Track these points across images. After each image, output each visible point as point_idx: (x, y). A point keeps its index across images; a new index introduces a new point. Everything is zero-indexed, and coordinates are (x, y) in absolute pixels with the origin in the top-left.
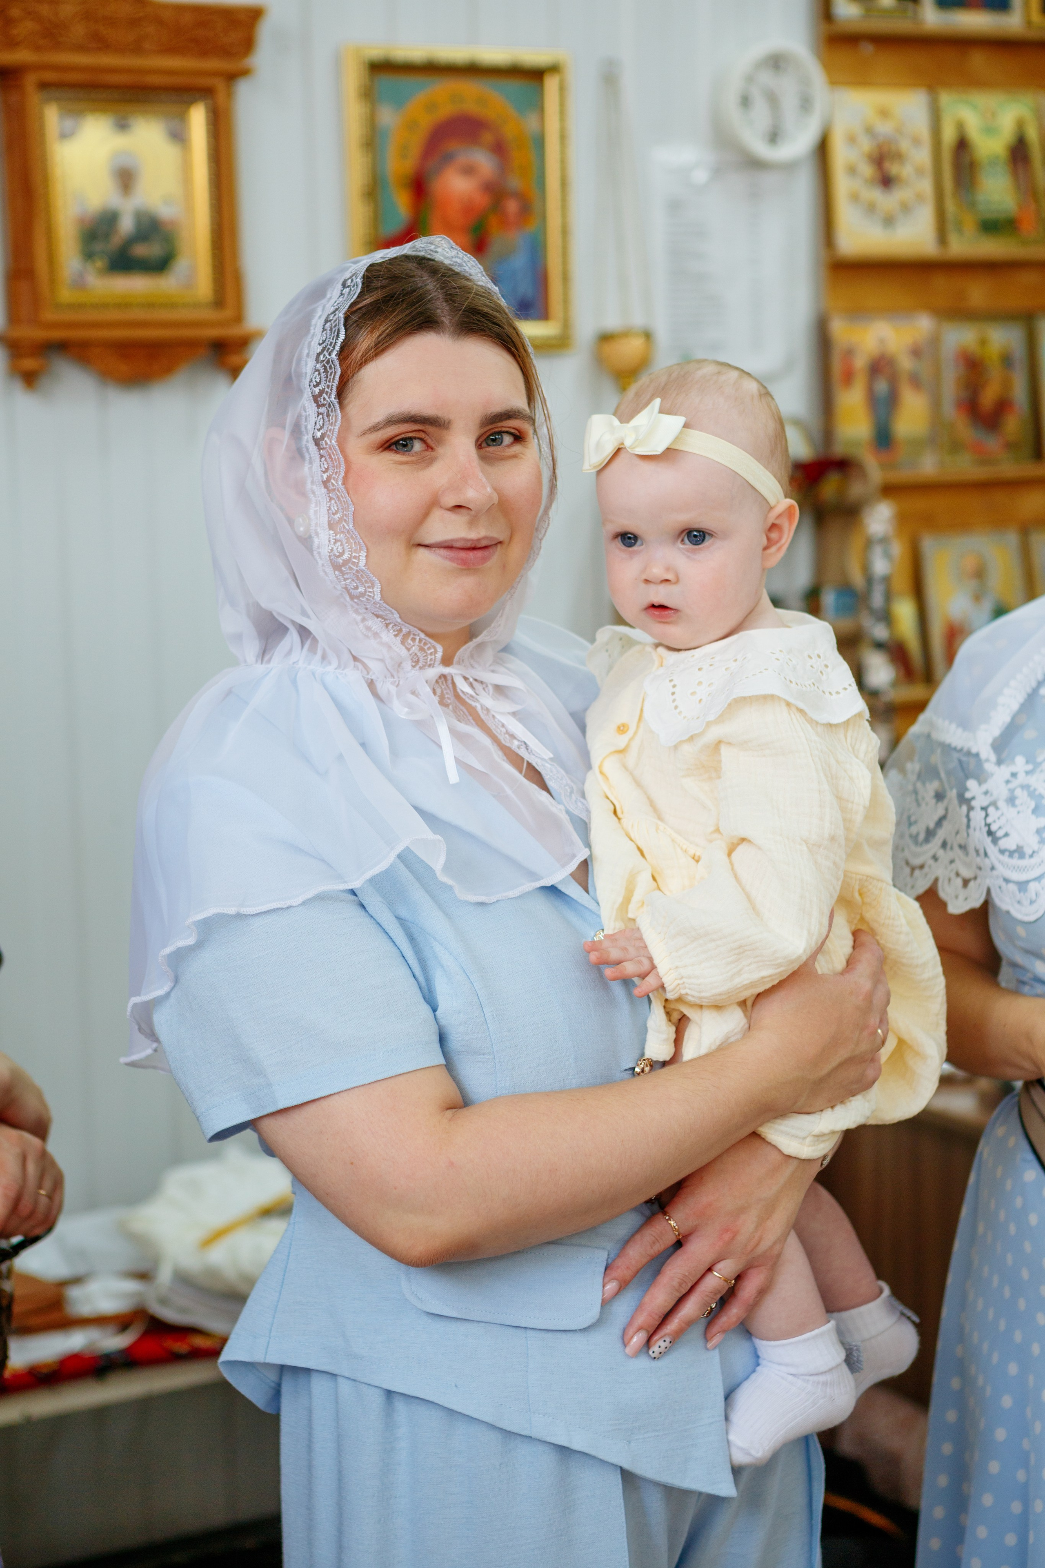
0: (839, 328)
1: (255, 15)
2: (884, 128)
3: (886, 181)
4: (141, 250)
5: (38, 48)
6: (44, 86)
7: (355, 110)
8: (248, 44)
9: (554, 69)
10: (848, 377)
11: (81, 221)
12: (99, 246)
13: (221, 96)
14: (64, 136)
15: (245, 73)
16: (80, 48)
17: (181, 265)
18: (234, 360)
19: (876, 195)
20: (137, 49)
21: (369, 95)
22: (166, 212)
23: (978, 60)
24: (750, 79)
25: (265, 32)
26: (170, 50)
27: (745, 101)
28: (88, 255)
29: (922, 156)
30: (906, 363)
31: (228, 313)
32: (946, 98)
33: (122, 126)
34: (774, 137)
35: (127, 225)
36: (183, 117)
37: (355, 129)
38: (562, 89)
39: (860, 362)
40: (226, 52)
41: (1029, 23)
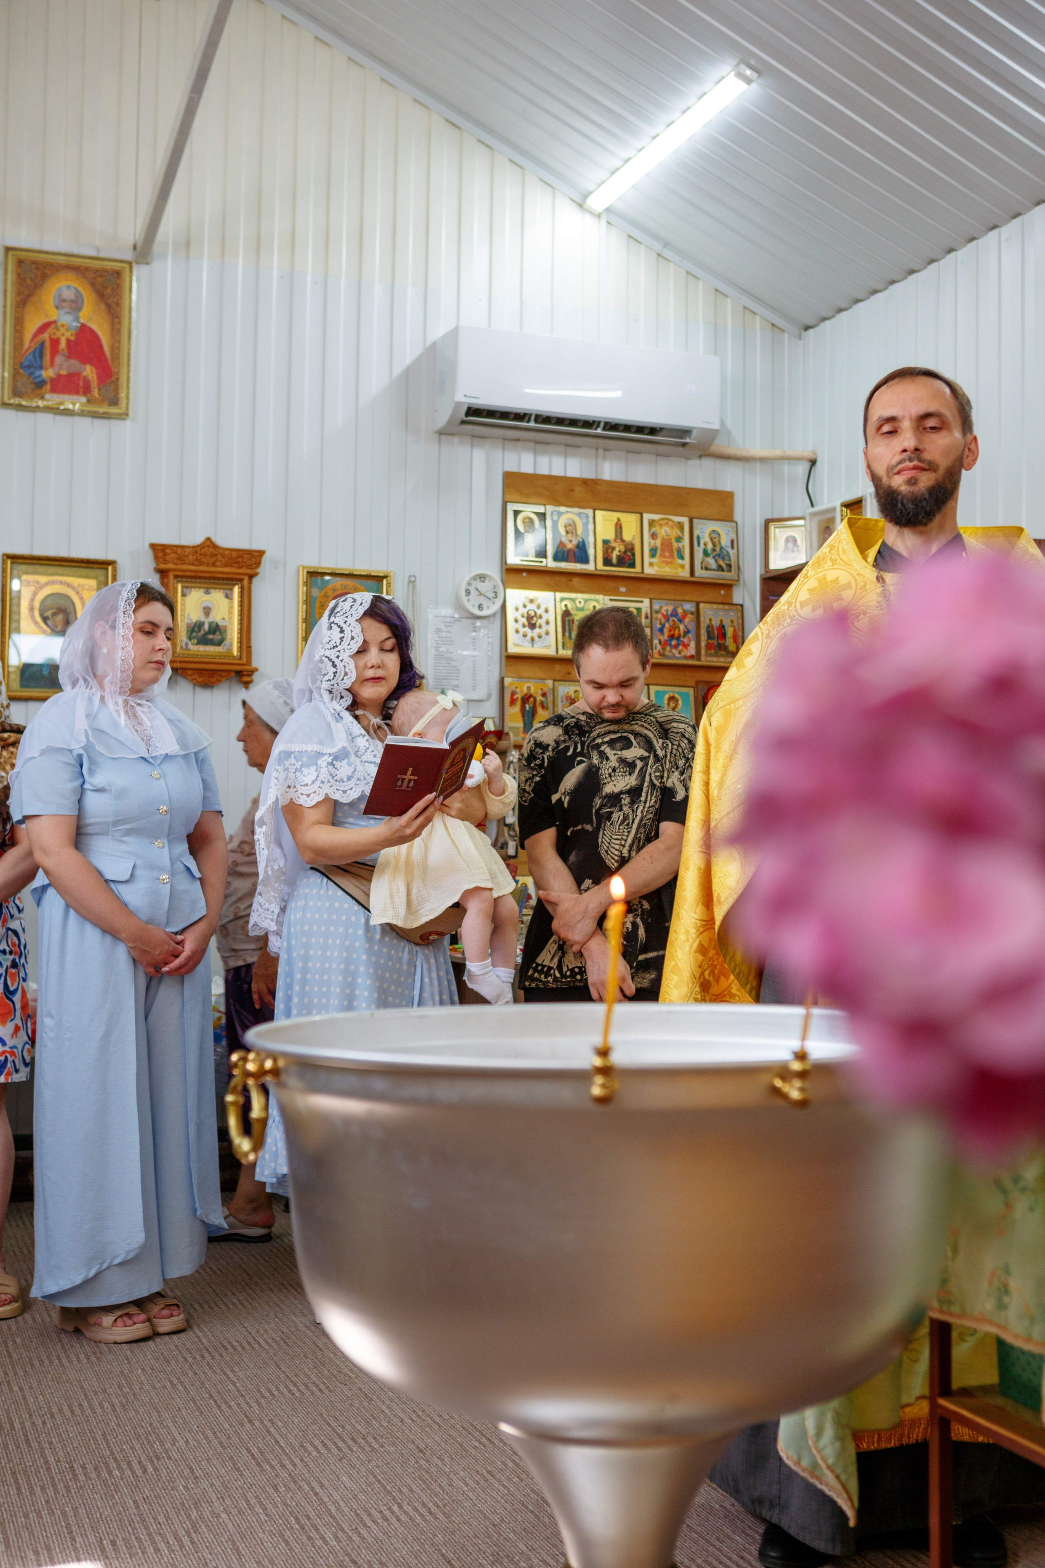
0: (508, 681)
1: (261, 553)
2: (531, 607)
3: (532, 626)
4: (211, 636)
5: (176, 564)
6: (176, 577)
7: (303, 589)
8: (259, 564)
9: (385, 577)
10: (513, 702)
11: (188, 624)
12: (194, 634)
13: (246, 582)
14: (184, 595)
15: (256, 574)
16: (193, 564)
17: (227, 642)
18: (246, 679)
19: (527, 630)
20: (214, 565)
21: (306, 584)
22: (221, 623)
23: (576, 581)
24: (469, 584)
25: (265, 559)
26: (226, 566)
27: (468, 592)
28: (190, 639)
29: (551, 616)
30: (539, 698)
31: (244, 661)
32: (559, 595)
33: (207, 592)
34: (480, 607)
35: (206, 627)
36: (232, 590)
37: (302, 597)
38: (389, 584)
39: (518, 696)
40: (249, 567)
41: (596, 569)
